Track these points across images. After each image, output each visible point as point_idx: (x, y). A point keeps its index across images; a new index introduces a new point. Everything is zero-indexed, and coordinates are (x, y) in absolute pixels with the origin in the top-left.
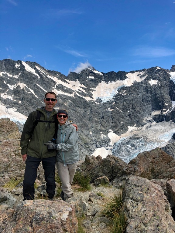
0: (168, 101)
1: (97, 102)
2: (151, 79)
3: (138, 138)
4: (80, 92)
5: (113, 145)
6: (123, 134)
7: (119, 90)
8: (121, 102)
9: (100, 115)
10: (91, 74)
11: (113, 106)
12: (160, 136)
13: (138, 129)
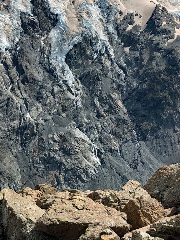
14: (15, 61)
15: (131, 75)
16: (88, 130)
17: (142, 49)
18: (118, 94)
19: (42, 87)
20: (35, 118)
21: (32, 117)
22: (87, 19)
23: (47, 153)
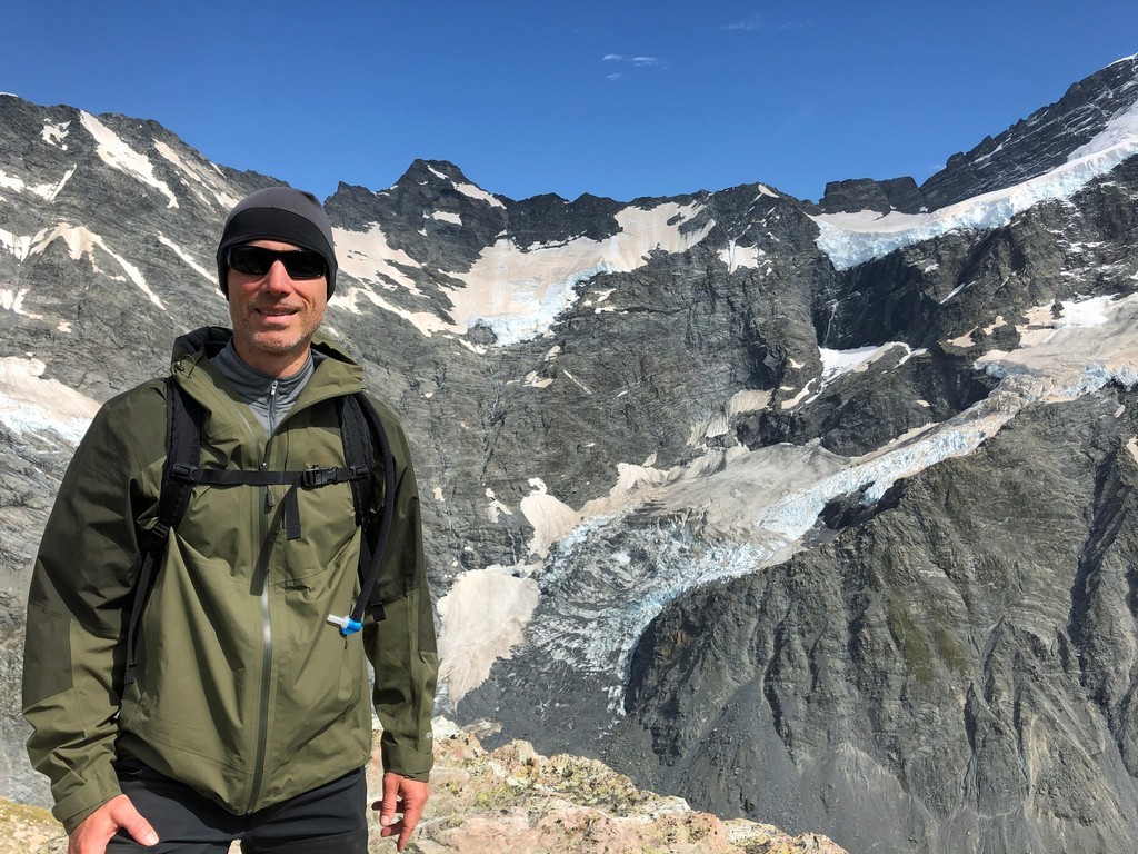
0: (804, 347)
1: (475, 342)
2: (732, 243)
3: (664, 523)
4: (387, 286)
5: (543, 554)
6: (594, 499)
7: (582, 288)
8: (590, 348)
9: (485, 406)
10: (442, 200)
11: (549, 363)
12: (764, 511)
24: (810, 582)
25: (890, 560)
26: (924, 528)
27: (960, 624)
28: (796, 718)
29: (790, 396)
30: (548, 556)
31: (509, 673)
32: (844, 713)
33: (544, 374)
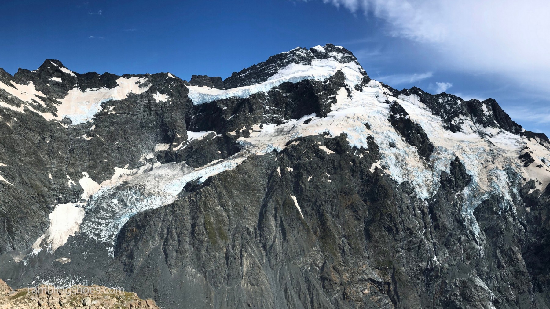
0: (181, 130)
1: (65, 124)
2: (158, 92)
3: (130, 189)
4: (35, 104)
5: (87, 199)
6: (106, 180)
7: (104, 106)
8: (106, 126)
9: (67, 146)
10: (55, 74)
11: (91, 131)
12: (165, 185)
13: (130, 172)
14: (431, 210)
15: (531, 231)
16: (488, 279)
17: (541, 209)
18: (518, 247)
19: (451, 235)
20: (441, 262)
21: (439, 261)
22: (496, 181)
23: (448, 296)
24: (179, 210)
25: (206, 203)
26: (217, 193)
27: (226, 225)
28: (172, 258)
29: (176, 146)
30: (89, 200)
31: (74, 241)
32: (188, 256)
33: (89, 135)
